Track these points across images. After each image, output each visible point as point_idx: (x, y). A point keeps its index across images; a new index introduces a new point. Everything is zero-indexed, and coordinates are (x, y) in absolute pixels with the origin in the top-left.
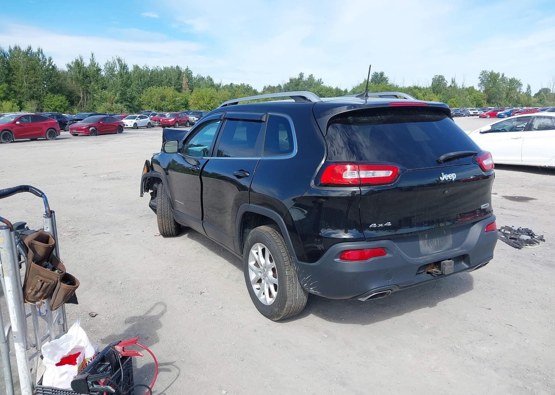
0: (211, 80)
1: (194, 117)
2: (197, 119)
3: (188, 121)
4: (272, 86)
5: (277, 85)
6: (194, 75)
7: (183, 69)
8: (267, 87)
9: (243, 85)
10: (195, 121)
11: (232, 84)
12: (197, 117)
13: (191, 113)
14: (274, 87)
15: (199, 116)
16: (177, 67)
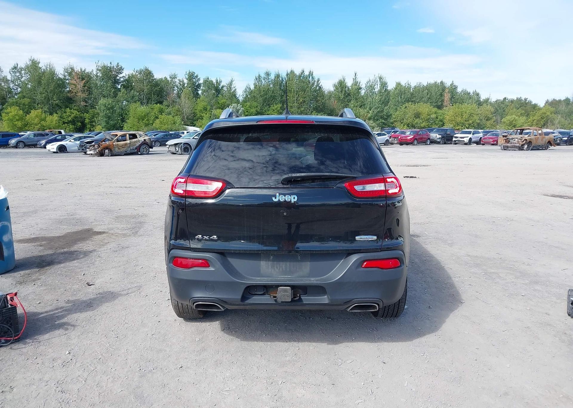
0: (478, 95)
1: (437, 135)
2: (440, 136)
3: (429, 139)
4: (557, 99)
5: (564, 98)
6: (459, 90)
7: (448, 84)
8: (550, 101)
9: (519, 100)
10: (438, 138)
11: (505, 98)
12: (440, 135)
13: (434, 131)
14: (560, 101)
15: (443, 133)
16: (442, 82)
